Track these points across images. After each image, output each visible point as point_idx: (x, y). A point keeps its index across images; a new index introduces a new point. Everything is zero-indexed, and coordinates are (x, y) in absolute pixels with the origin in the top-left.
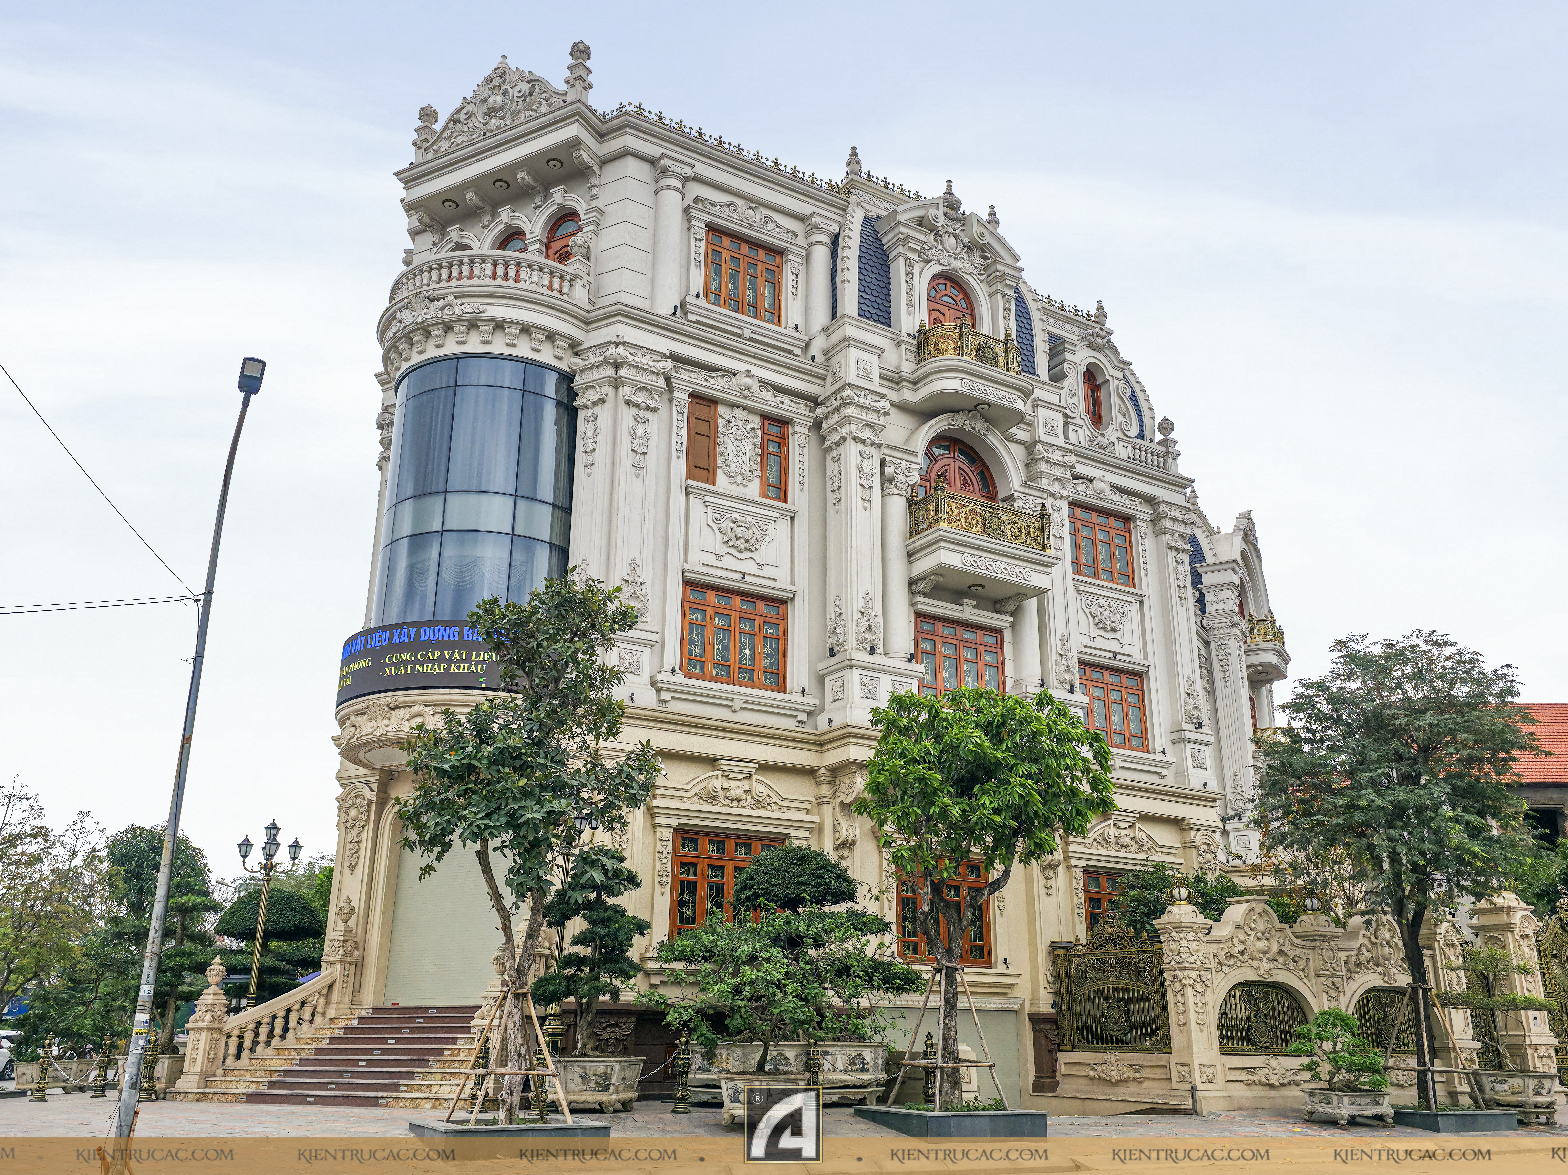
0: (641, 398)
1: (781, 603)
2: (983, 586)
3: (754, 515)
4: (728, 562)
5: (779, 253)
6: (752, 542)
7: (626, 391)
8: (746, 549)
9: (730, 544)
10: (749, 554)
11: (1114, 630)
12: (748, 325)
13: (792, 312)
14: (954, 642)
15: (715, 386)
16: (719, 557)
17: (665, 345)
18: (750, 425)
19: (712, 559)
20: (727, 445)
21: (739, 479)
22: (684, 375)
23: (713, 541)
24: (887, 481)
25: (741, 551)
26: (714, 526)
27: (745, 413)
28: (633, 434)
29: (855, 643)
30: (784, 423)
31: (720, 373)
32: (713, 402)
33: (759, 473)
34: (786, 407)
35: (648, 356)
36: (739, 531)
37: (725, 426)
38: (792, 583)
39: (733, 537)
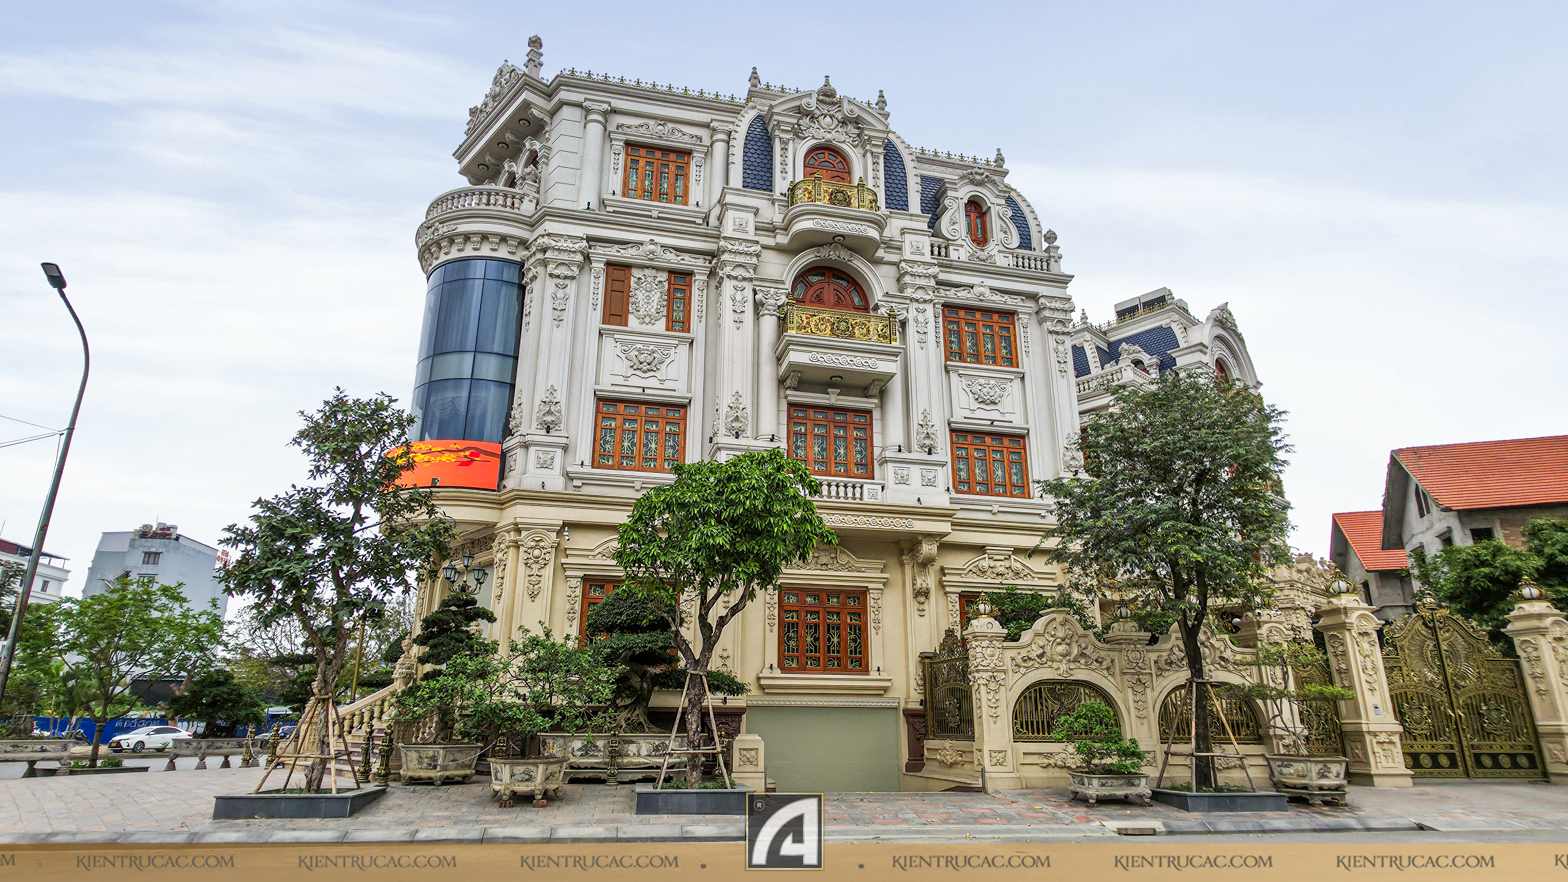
0: (563, 271)
1: (682, 407)
2: (842, 378)
3: (656, 344)
4: (635, 381)
5: (688, 153)
6: (653, 364)
7: (551, 268)
8: (649, 370)
9: (635, 367)
10: (652, 374)
11: (993, 403)
12: (656, 207)
13: (696, 193)
14: (825, 423)
15: (627, 255)
16: (626, 378)
17: (582, 231)
18: (657, 280)
19: (620, 381)
20: (639, 296)
21: (647, 320)
22: (600, 250)
23: (623, 367)
24: (758, 306)
25: (645, 372)
26: (623, 356)
27: (654, 271)
28: (554, 297)
29: (724, 430)
30: (688, 275)
31: (631, 245)
32: (627, 267)
33: (665, 313)
34: (687, 262)
35: (569, 241)
36: (642, 358)
37: (636, 283)
38: (689, 391)
39: (637, 362)
